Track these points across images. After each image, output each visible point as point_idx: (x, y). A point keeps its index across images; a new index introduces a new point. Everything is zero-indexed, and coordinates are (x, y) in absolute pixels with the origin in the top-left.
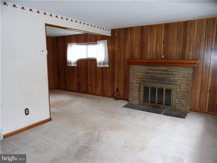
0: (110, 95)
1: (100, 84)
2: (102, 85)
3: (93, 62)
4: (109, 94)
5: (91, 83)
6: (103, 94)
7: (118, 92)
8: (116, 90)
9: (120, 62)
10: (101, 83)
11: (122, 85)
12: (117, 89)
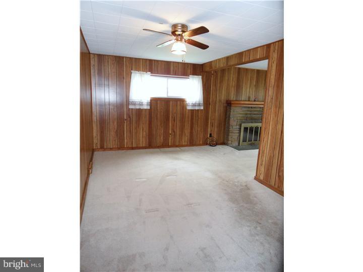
0: (201, 143)
1: (187, 131)
2: (191, 133)
3: (178, 102)
4: (200, 141)
5: (174, 132)
6: (192, 143)
7: (211, 138)
8: (209, 136)
9: (216, 103)
10: (189, 131)
11: (216, 129)
12: (210, 134)
